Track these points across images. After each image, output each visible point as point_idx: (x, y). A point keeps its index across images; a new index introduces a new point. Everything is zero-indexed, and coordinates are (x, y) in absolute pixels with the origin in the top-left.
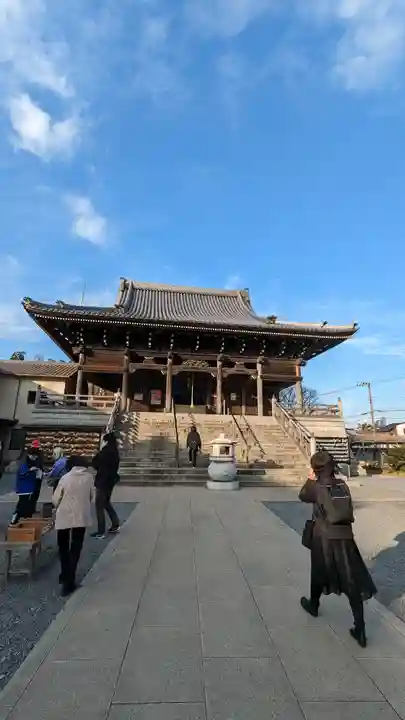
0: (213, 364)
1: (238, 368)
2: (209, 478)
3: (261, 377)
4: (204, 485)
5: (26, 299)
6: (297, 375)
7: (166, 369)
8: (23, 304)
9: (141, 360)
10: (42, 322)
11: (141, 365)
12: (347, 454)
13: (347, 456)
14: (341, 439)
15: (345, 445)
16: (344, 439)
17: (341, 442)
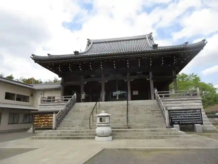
0: (125, 75)
1: (139, 75)
3: (152, 79)
6: (174, 75)
7: (101, 80)
11: (89, 80)
12: (200, 119)
13: (200, 120)
14: (196, 109)
15: (198, 113)
16: (198, 109)
17: (196, 112)
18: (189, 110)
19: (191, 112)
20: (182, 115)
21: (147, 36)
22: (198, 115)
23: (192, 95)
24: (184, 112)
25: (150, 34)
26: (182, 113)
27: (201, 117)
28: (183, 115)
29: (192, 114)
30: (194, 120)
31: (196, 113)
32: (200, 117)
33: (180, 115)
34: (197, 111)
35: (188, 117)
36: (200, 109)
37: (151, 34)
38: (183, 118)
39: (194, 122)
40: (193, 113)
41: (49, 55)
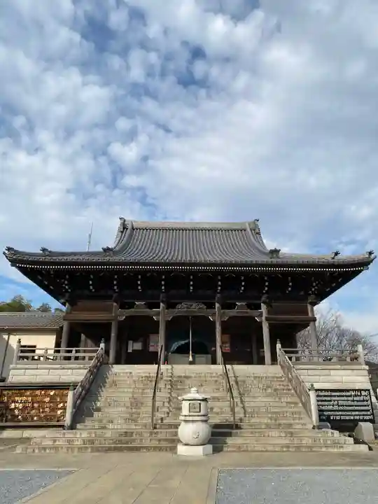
0: (211, 306)
1: (240, 309)
2: (179, 441)
3: (267, 319)
4: (174, 449)
5: (9, 249)
6: (310, 315)
7: (158, 314)
8: (4, 253)
9: (131, 306)
10: (25, 272)
11: (131, 312)
12: (369, 411)
13: (369, 413)
14: (360, 390)
15: (365, 398)
16: (365, 390)
17: (361, 395)
18: (348, 391)
19: (350, 396)
20: (334, 401)
21: (247, 224)
22: (365, 403)
23: (348, 359)
24: (338, 396)
25: (254, 222)
26: (335, 396)
27: (370, 406)
28: (336, 402)
29: (353, 401)
30: (357, 413)
31: (362, 398)
32: (370, 408)
33: (330, 401)
34: (363, 393)
35: (346, 406)
36: (369, 390)
37: (257, 223)
38: (336, 408)
39: (357, 418)
40: (355, 399)
41: (44, 250)
